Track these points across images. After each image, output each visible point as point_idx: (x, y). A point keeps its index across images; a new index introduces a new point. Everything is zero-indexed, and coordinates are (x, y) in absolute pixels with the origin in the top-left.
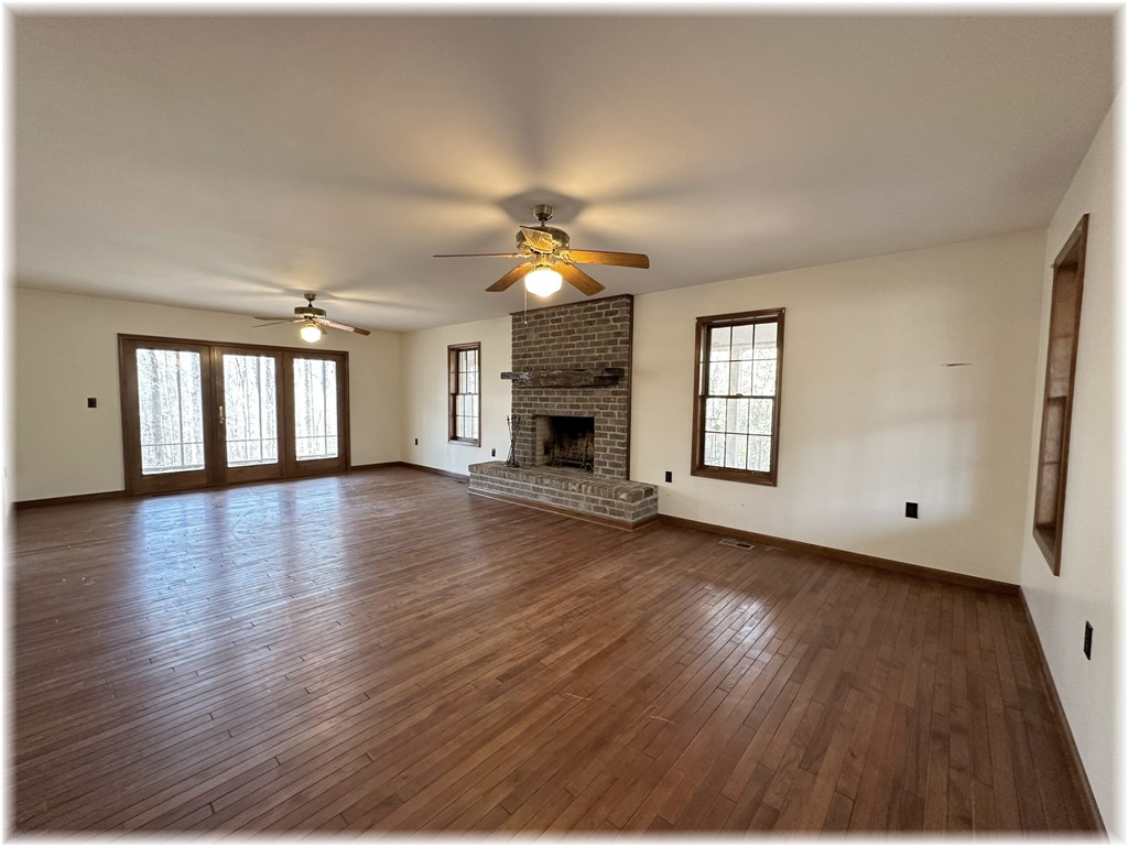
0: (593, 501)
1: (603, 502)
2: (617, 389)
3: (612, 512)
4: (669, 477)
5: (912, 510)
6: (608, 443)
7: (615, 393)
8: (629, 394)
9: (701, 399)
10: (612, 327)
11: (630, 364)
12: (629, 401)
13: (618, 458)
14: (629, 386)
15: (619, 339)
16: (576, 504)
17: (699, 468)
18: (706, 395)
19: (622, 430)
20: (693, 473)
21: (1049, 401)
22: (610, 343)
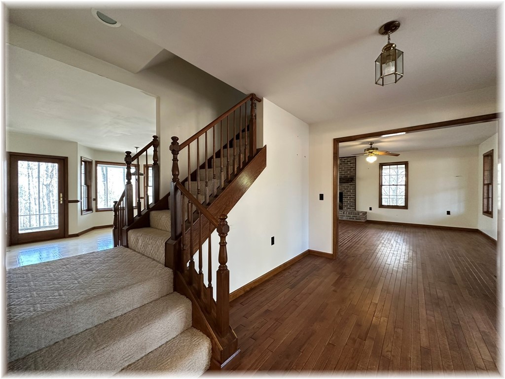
0: (349, 216)
1: (353, 216)
2: (352, 183)
3: (356, 219)
4: (371, 209)
5: (448, 213)
6: (348, 200)
7: (351, 185)
8: (355, 185)
9: (381, 186)
10: (349, 165)
11: (355, 176)
12: (355, 187)
13: (353, 204)
14: (355, 183)
15: (352, 169)
16: (342, 218)
17: (381, 206)
18: (382, 185)
19: (353, 196)
20: (379, 207)
21: (484, 185)
22: (349, 170)
